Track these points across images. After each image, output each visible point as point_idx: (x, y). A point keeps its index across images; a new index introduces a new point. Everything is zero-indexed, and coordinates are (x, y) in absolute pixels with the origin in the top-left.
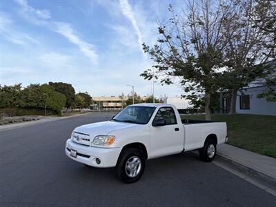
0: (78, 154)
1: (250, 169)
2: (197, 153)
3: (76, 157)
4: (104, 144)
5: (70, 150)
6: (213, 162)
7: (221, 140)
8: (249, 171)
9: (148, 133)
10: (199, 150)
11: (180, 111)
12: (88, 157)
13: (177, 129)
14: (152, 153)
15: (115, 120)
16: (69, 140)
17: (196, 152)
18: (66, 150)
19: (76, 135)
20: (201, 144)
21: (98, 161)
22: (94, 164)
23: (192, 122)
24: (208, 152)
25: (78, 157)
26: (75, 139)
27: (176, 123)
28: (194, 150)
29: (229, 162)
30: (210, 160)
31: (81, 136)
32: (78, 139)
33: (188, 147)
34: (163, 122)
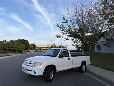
0: (27, 70)
1: (100, 76)
3: (26, 71)
4: (38, 65)
5: (23, 68)
6: (85, 73)
7: (88, 63)
9: (57, 61)
10: (79, 67)
11: (71, 51)
12: (31, 71)
13: (69, 59)
14: (58, 69)
15: (43, 55)
16: (24, 64)
18: (22, 68)
19: (26, 61)
20: (79, 65)
21: (35, 73)
22: (33, 74)
23: (76, 56)
24: (83, 68)
25: (27, 71)
26: (26, 64)
27: (69, 56)
28: (77, 68)
29: (91, 73)
30: (83, 72)
31: (28, 62)
32: (27, 63)
33: (74, 67)
34: (63, 56)
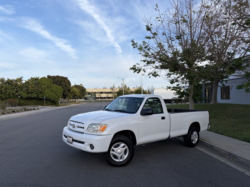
0: (73, 140)
1: (230, 154)
2: (182, 139)
3: (72, 143)
4: (97, 131)
5: (66, 137)
6: (197, 147)
7: (204, 127)
8: (229, 156)
9: (137, 122)
10: (184, 136)
11: (166, 101)
12: (83, 143)
13: (163, 118)
14: (140, 140)
15: (107, 110)
16: (66, 128)
17: (180, 138)
18: (63, 136)
19: (72, 123)
20: (185, 131)
21: (92, 147)
22: (88, 149)
23: (177, 111)
24: (192, 138)
25: (74, 143)
26: (71, 127)
27: (162, 112)
29: (211, 148)
30: (193, 146)
31: (76, 124)
32: (74, 127)
33: (174, 134)
34: (150, 112)
